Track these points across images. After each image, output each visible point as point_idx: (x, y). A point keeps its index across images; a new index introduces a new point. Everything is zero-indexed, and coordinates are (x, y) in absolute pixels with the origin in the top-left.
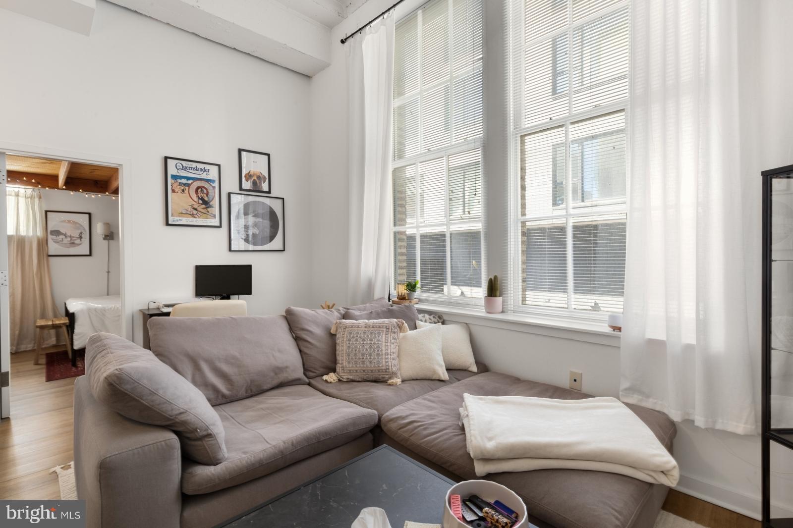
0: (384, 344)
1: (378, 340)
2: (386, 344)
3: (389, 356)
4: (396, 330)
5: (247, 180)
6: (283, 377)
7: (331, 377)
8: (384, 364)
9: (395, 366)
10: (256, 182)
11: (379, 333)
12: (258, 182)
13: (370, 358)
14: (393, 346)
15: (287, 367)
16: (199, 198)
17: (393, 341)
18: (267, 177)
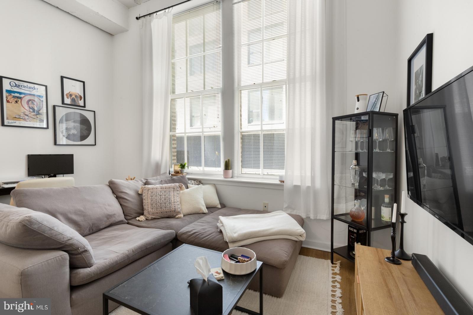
0: (172, 197)
1: (169, 195)
2: (174, 197)
3: (176, 203)
4: (179, 189)
5: (68, 98)
6: (112, 220)
7: (142, 218)
8: (173, 207)
9: (179, 208)
10: (75, 99)
11: (169, 191)
12: (76, 99)
13: (165, 205)
14: (178, 198)
15: (114, 214)
16: (30, 108)
17: (177, 195)
18: (83, 96)
